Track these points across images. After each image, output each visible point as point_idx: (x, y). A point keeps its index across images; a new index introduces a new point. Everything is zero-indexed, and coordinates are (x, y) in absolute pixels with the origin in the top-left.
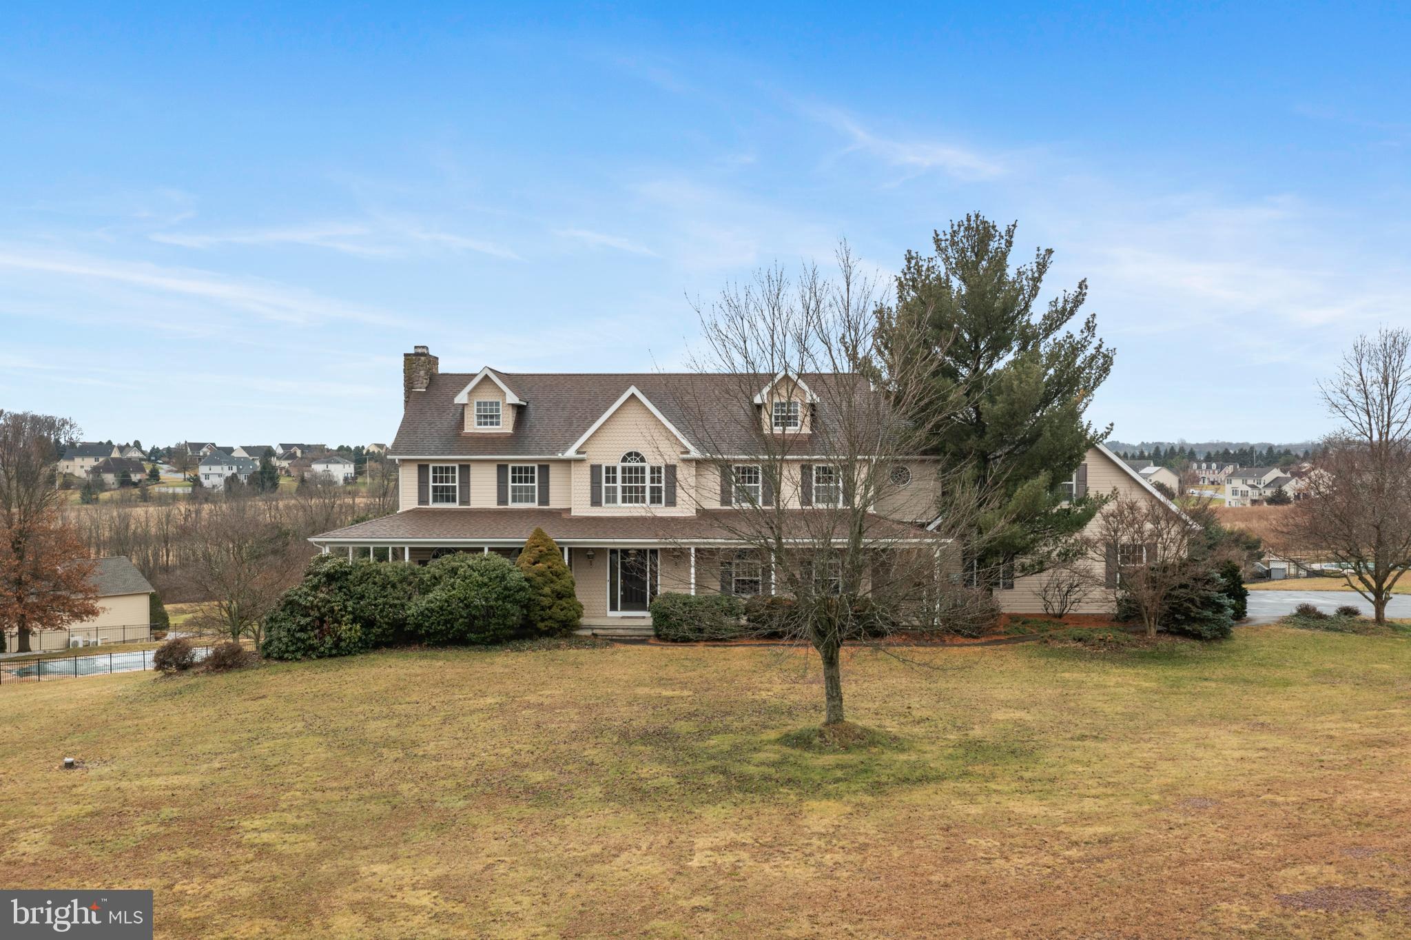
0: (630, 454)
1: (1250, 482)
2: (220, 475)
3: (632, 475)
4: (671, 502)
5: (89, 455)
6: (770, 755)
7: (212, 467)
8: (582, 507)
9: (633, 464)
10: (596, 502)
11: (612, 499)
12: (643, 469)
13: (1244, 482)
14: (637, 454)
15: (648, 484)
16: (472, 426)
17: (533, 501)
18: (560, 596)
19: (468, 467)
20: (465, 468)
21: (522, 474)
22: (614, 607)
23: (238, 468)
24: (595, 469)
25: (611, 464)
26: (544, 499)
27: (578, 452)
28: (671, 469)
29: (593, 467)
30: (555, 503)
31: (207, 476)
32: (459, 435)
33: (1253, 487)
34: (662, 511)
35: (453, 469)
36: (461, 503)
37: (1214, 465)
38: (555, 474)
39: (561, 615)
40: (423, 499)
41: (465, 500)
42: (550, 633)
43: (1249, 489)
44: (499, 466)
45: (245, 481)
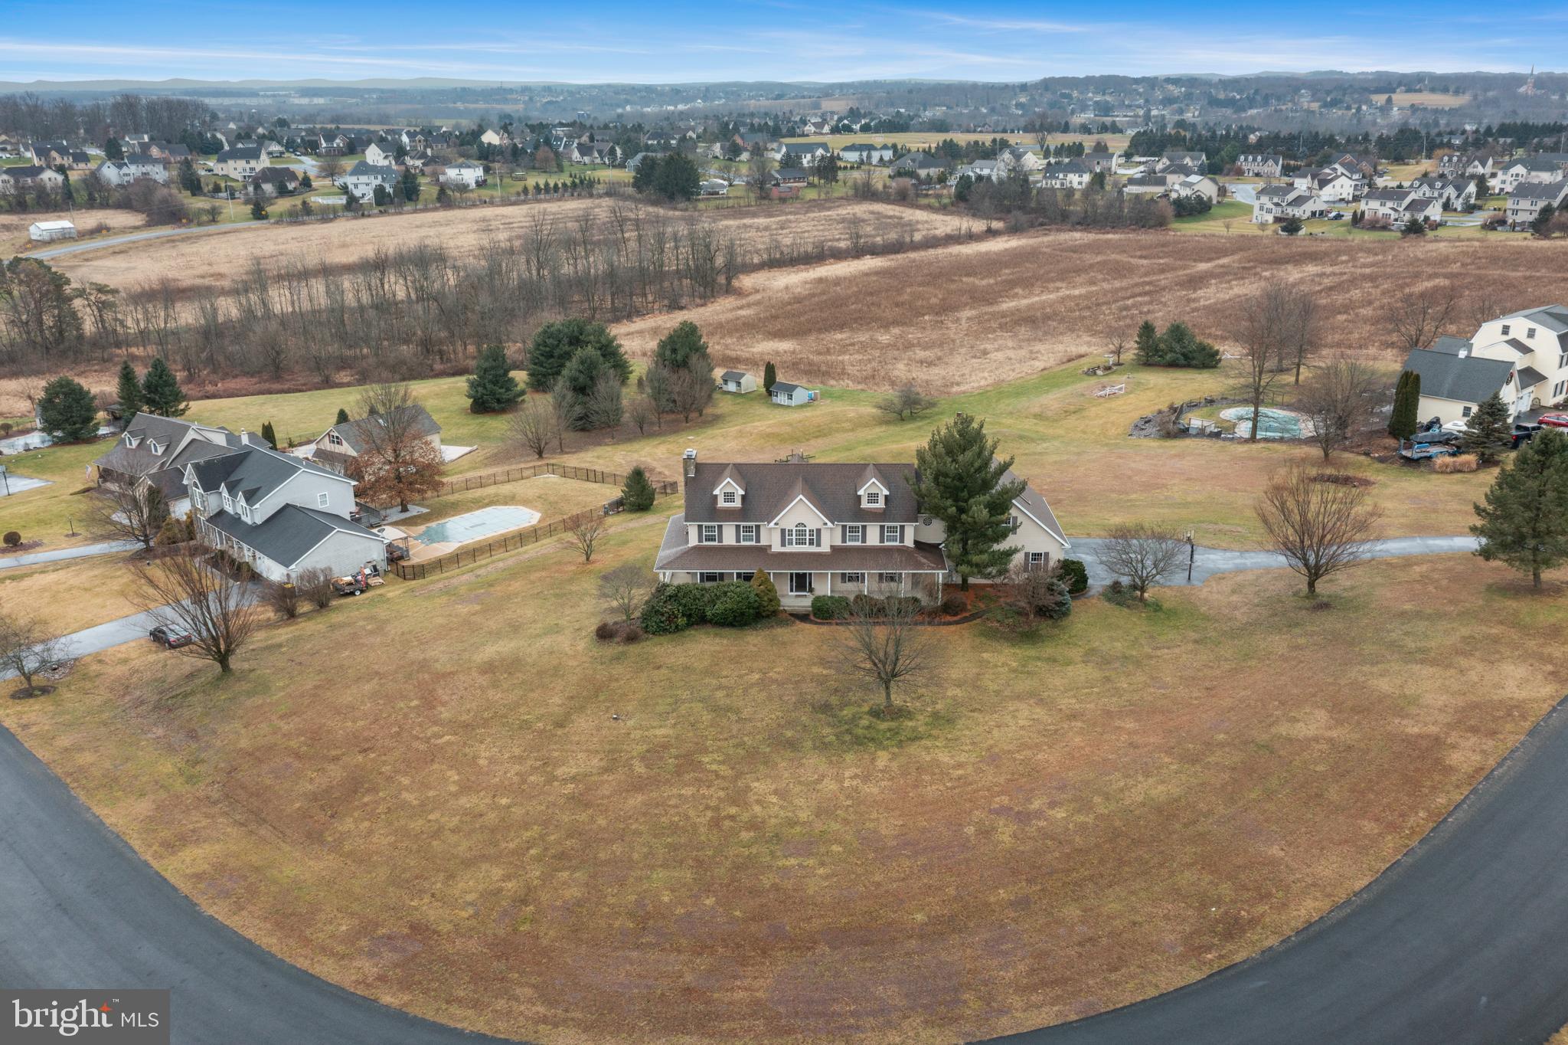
0: (799, 524)
1: (1276, 200)
2: (367, 184)
3: (800, 533)
4: (819, 545)
5: (241, 158)
6: (865, 722)
7: (361, 177)
8: (776, 547)
9: (801, 529)
10: (783, 544)
11: (791, 543)
12: (806, 531)
13: (1271, 199)
14: (803, 524)
15: (808, 537)
16: (721, 504)
17: (753, 542)
18: (771, 601)
20: (720, 525)
21: (748, 529)
22: (792, 590)
23: (383, 179)
24: (783, 531)
25: (790, 529)
26: (758, 540)
27: (775, 524)
28: (819, 531)
30: (764, 542)
31: (356, 186)
32: (715, 508)
33: (1277, 205)
34: (814, 549)
35: (715, 527)
36: (719, 543)
37: (1259, 158)
38: (763, 532)
39: (772, 609)
40: (700, 540)
41: (721, 540)
42: (768, 616)
43: (1273, 207)
44: (736, 526)
45: (391, 191)
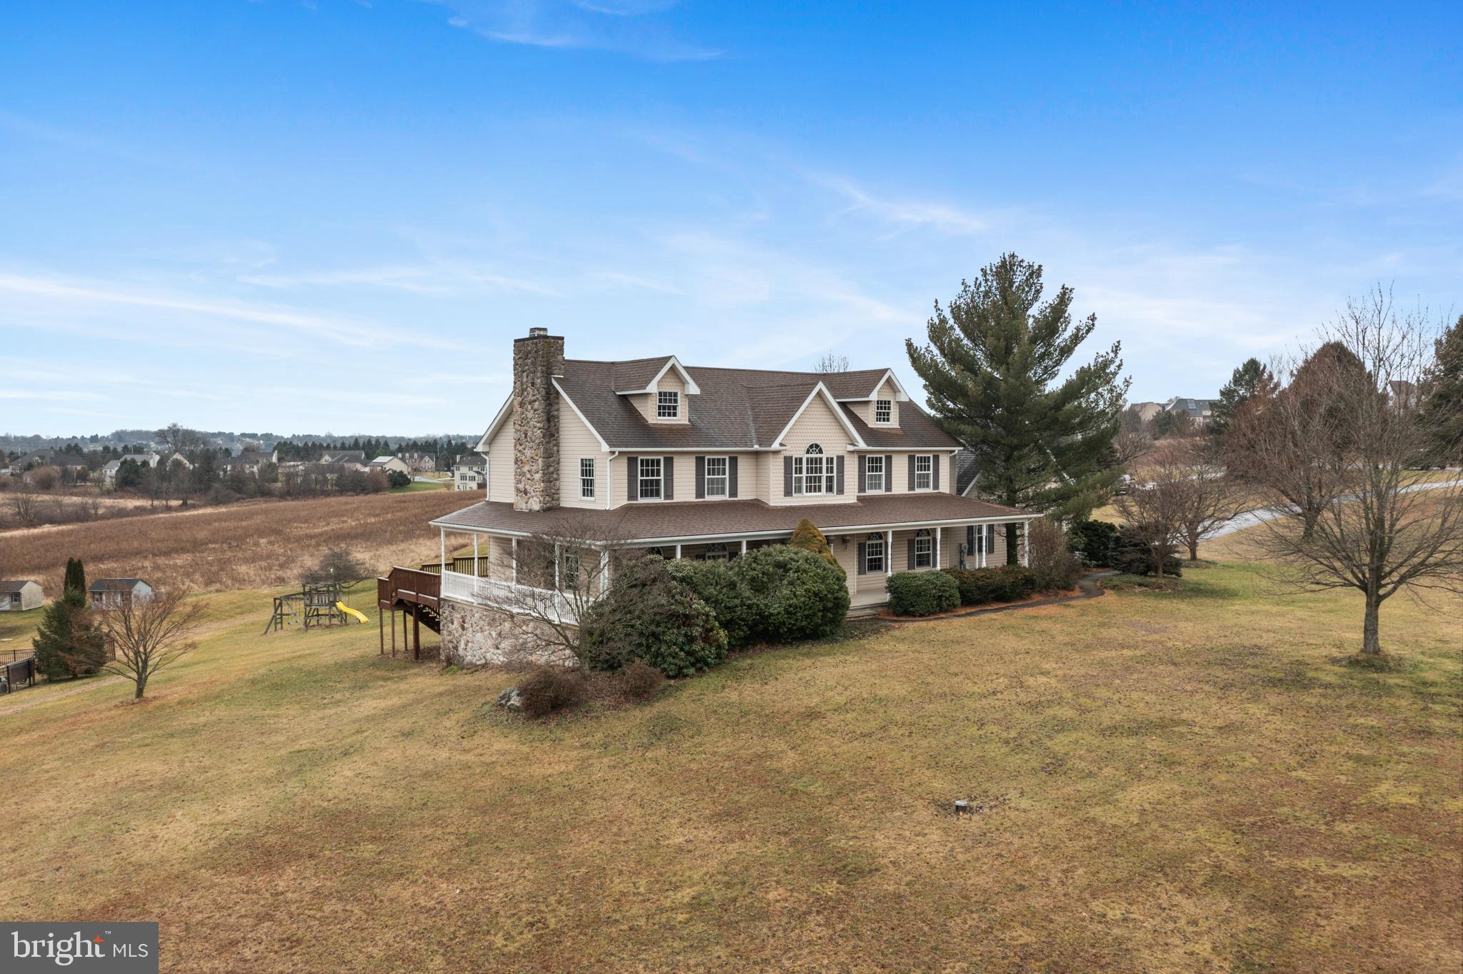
0: (811, 446)
3: (814, 464)
4: (841, 491)
8: (776, 497)
9: (814, 456)
10: (788, 493)
11: (799, 490)
12: (821, 459)
14: (817, 446)
15: (824, 474)
17: (723, 493)
19: (672, 459)
20: (669, 461)
21: (716, 466)
24: (788, 460)
25: (798, 456)
26: (735, 491)
27: (781, 445)
28: (841, 459)
29: (786, 458)
30: (746, 494)
32: (643, 426)
34: (833, 499)
35: (658, 461)
36: (667, 497)
38: (744, 467)
40: (632, 494)
41: (669, 495)
44: (697, 458)
